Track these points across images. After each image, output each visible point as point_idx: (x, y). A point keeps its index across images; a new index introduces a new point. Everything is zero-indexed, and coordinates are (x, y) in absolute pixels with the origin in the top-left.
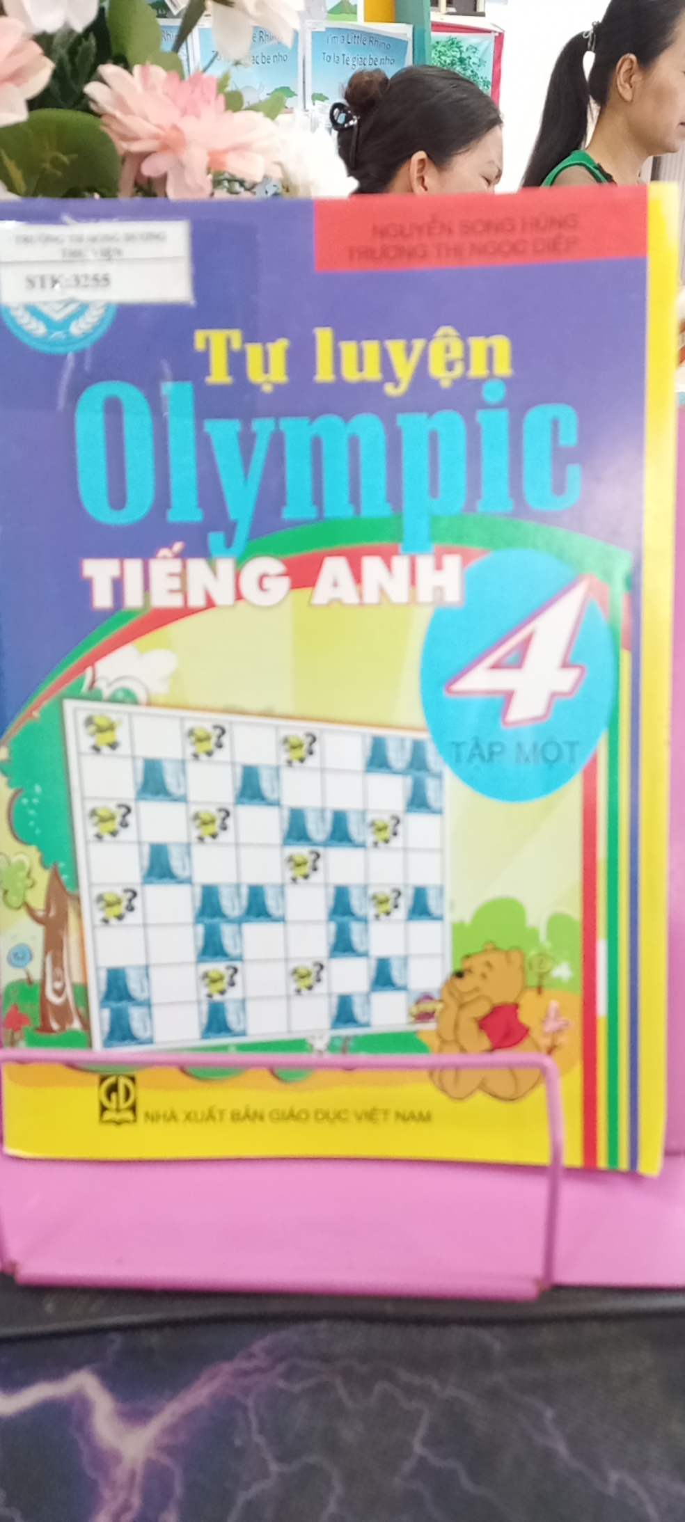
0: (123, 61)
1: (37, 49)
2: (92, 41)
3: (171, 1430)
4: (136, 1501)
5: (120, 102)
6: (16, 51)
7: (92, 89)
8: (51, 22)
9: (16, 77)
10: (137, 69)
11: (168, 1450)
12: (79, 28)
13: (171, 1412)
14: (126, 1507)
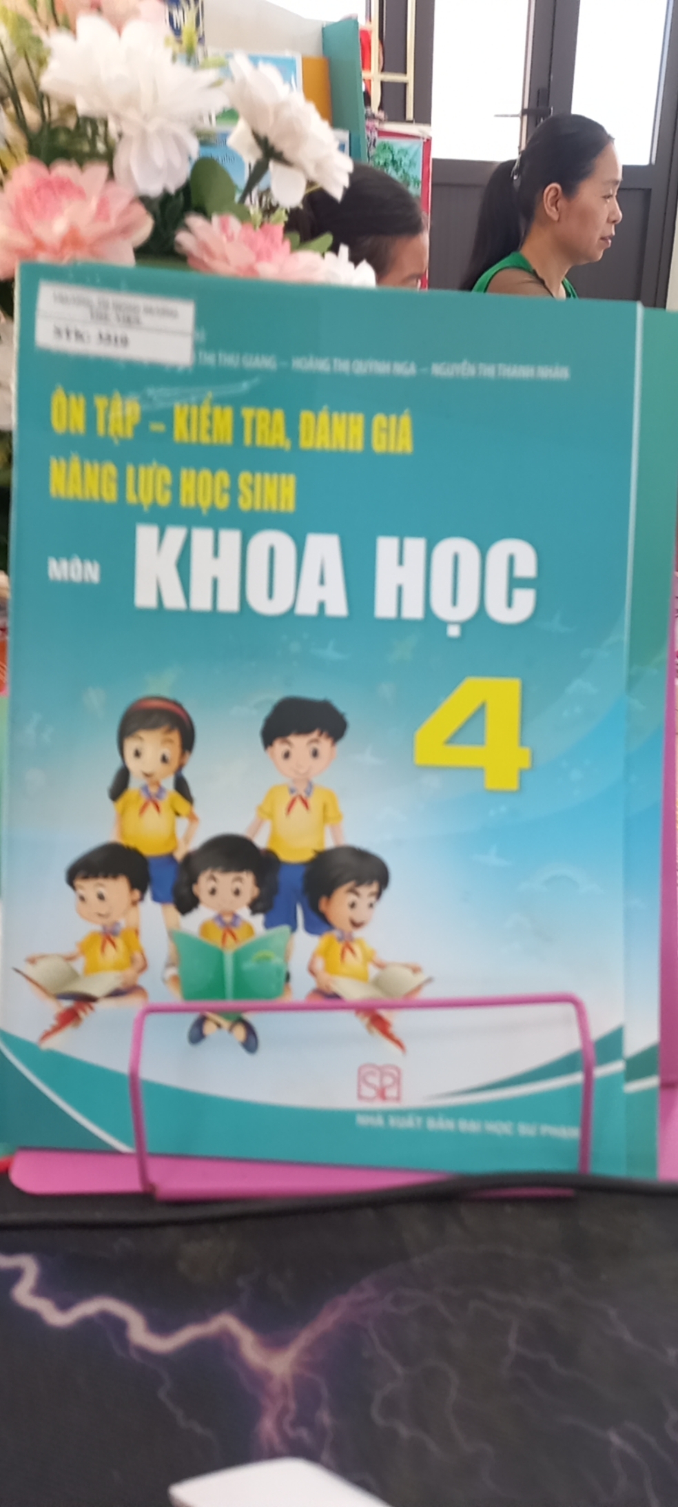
0: (204, 212)
1: (140, 210)
2: (182, 198)
3: (309, 1350)
4: (293, 1405)
5: (205, 247)
6: (126, 212)
7: (183, 238)
8: (154, 189)
9: (125, 231)
10: (215, 219)
11: (309, 1366)
12: (172, 189)
13: (305, 1338)
14: (284, 1411)
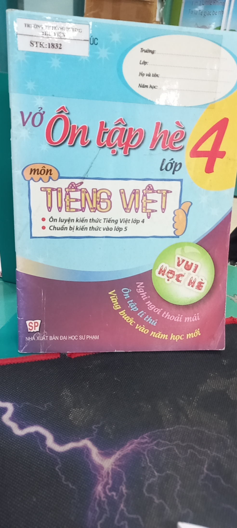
3: (119, 460)
4: (110, 482)
11: (119, 466)
13: (118, 455)
14: (107, 483)
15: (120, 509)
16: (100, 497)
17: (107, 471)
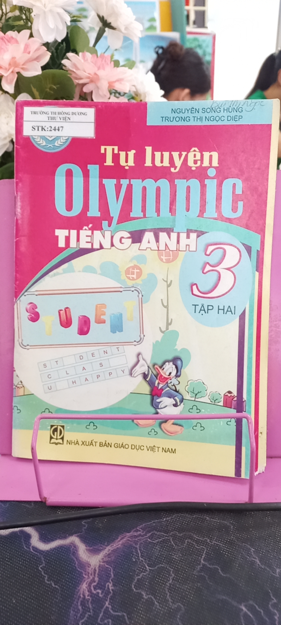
1: (45, 48)
2: (64, 44)
3: (109, 555)
4: (97, 579)
7: (64, 62)
9: (37, 59)
10: (80, 54)
12: (59, 40)
13: (108, 549)
15: (105, 607)
16: (84, 595)
17: (93, 569)
